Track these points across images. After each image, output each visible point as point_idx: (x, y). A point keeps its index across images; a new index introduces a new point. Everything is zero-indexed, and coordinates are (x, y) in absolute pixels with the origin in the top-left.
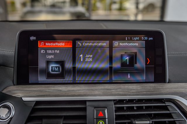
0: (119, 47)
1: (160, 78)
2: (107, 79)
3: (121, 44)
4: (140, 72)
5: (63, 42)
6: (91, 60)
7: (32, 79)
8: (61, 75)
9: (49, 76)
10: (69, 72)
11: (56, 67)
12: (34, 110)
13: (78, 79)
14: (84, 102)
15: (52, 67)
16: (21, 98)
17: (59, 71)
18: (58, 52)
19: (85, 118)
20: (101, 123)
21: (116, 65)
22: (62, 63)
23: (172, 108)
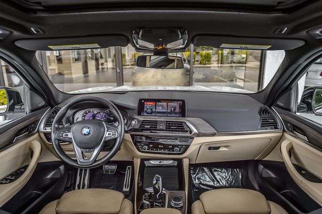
1: (183, 115)
2: (166, 115)
3: (171, 104)
4: (177, 113)
5: (152, 103)
6: (161, 109)
7: (142, 114)
8: (151, 113)
9: (148, 113)
10: (154, 112)
11: (150, 111)
12: (142, 122)
13: (156, 115)
14: (157, 121)
15: (148, 111)
16: (139, 119)
18: (151, 106)
19: (157, 125)
20: (161, 127)
21: (169, 111)
22: (152, 109)
23: (184, 124)
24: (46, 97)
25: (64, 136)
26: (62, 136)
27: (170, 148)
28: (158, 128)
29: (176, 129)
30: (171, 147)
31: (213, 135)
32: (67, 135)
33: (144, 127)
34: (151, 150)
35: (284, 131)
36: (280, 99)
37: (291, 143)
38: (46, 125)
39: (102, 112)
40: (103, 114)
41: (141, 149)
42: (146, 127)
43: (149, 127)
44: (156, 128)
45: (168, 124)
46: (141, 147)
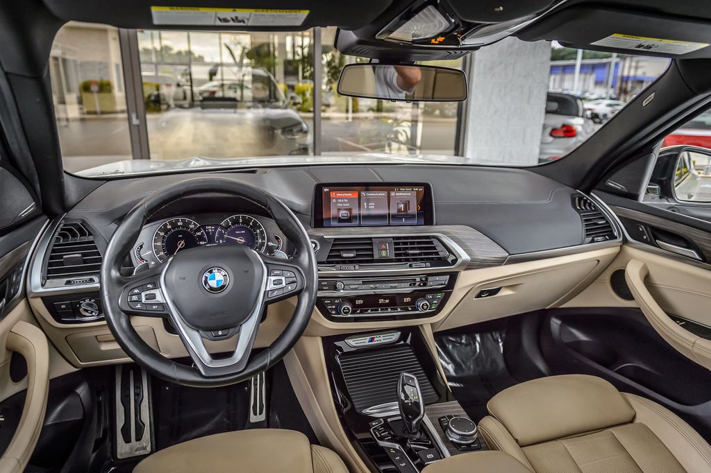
0: (395, 196)
1: (429, 222)
2: (386, 222)
3: (397, 194)
4: (412, 216)
5: (351, 193)
6: (373, 207)
7: (325, 224)
8: (349, 220)
9: (340, 220)
10: (355, 217)
11: (345, 213)
12: (334, 245)
13: (363, 223)
14: (371, 239)
15: (342, 213)
16: (323, 236)
17: (347, 216)
18: (346, 201)
19: (372, 250)
20: (384, 253)
21: (394, 211)
22: (350, 210)
23: (436, 242)
24: (38, 186)
25: (144, 300)
26: (139, 301)
27: (408, 304)
28: (376, 257)
29: (420, 254)
30: (407, 300)
31: (499, 262)
32: (153, 296)
33: (340, 256)
34: (361, 312)
35: (625, 241)
36: (615, 176)
37: (645, 267)
38: (49, 272)
39: (212, 226)
40: (216, 229)
41: (334, 312)
42: (344, 255)
43: (352, 255)
44: (372, 255)
45: (398, 244)
46: (334, 307)
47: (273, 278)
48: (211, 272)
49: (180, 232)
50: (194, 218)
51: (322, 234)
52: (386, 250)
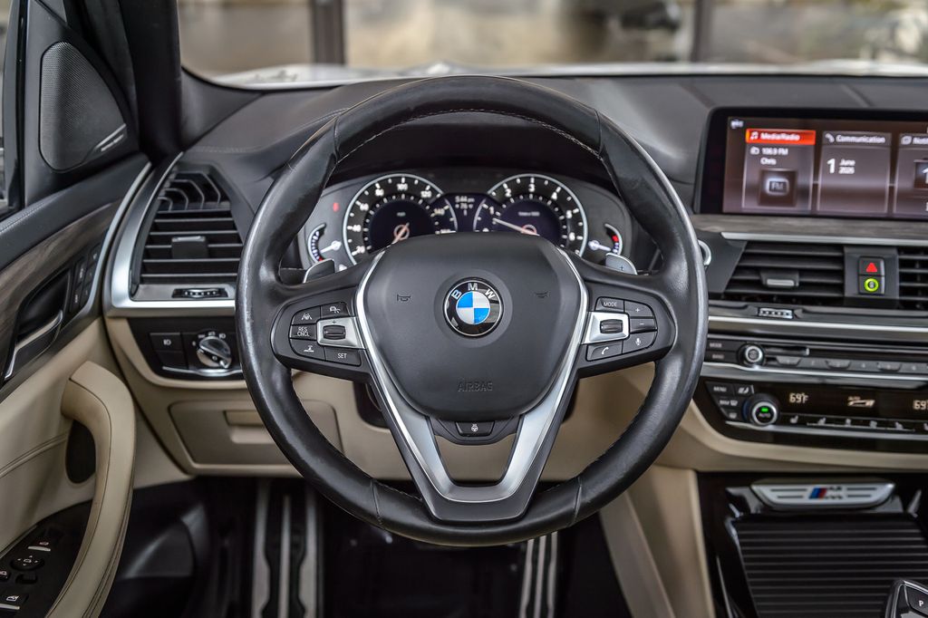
0: (912, 145)
2: (882, 210)
3: (917, 141)
5: (797, 133)
6: (851, 171)
7: (728, 205)
8: (787, 200)
9: (766, 199)
10: (803, 193)
11: (780, 183)
12: (745, 256)
13: (821, 207)
14: (840, 247)
15: (771, 183)
16: (720, 234)
17: (784, 190)
18: (784, 152)
19: (841, 274)
20: (871, 285)
21: (904, 183)
22: (792, 176)
25: (320, 337)
26: (311, 339)
27: (922, 415)
28: (851, 292)
30: (922, 404)
32: (339, 333)
33: (759, 284)
34: (801, 423)
38: (145, 268)
39: (469, 195)
40: (476, 205)
41: (733, 416)
42: (771, 282)
43: (790, 283)
44: (841, 288)
45: (911, 264)
46: (734, 403)
47: (601, 317)
48: (464, 289)
49: (400, 206)
50: (431, 176)
51: (716, 229)
52: (877, 276)
